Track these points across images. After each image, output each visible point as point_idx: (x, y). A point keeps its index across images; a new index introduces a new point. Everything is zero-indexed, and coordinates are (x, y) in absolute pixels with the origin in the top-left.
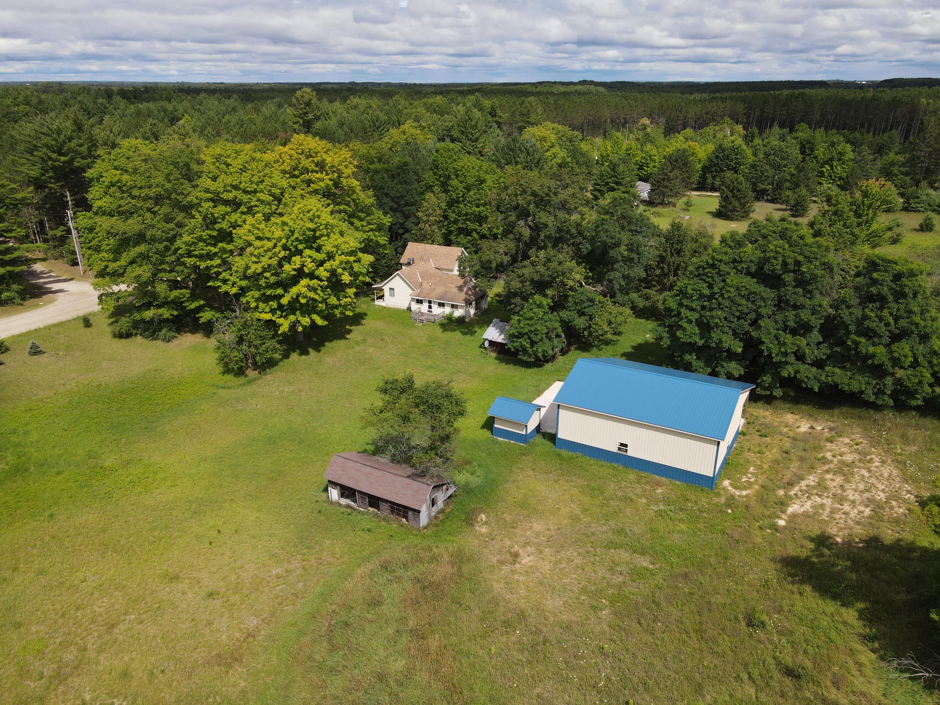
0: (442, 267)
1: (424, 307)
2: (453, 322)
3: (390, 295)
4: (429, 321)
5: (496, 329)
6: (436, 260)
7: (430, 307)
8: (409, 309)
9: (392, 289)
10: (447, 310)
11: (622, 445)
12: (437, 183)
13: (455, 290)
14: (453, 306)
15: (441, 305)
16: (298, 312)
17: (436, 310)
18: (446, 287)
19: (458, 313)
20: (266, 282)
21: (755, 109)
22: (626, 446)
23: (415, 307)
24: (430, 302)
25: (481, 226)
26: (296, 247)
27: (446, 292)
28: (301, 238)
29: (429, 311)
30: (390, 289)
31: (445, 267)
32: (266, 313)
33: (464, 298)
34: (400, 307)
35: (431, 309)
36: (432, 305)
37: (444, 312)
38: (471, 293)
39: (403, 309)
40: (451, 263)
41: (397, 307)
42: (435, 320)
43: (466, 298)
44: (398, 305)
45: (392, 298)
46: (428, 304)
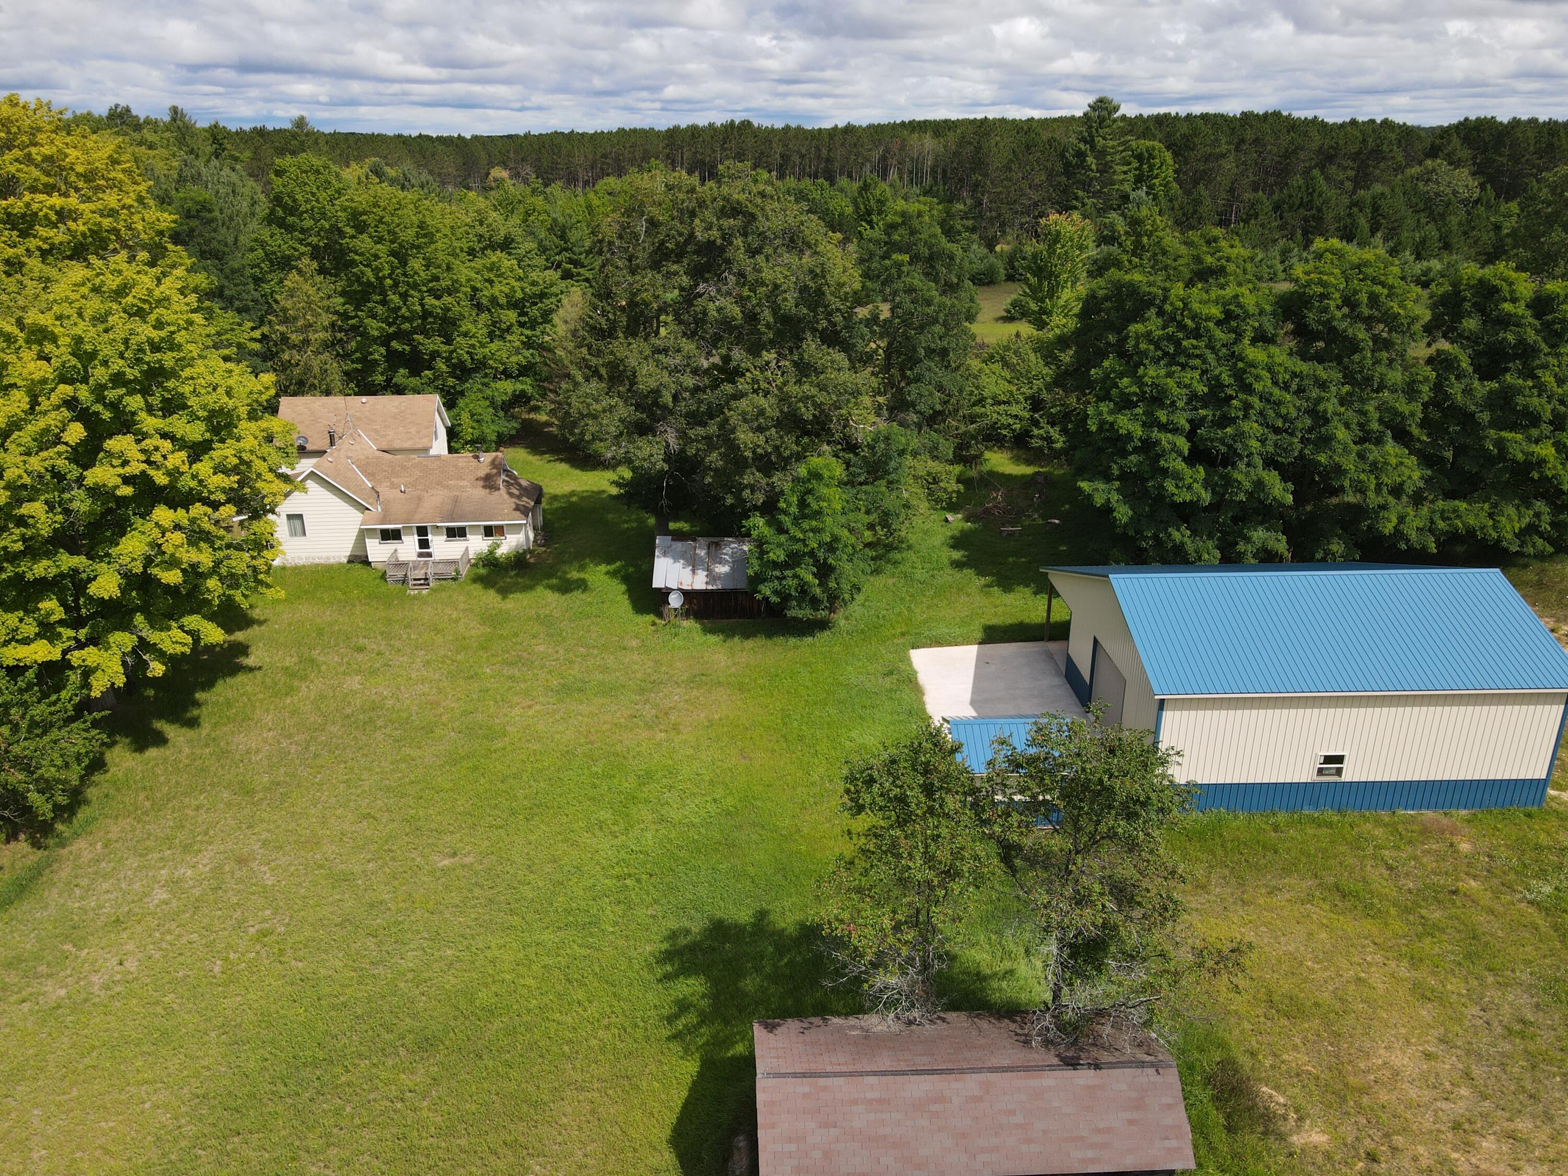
0: (397, 444)
1: (408, 548)
2: (506, 569)
3: (293, 533)
4: (440, 578)
5: (676, 560)
6: (377, 432)
7: (424, 544)
8: (360, 559)
9: (296, 518)
10: (477, 544)
11: (1329, 759)
12: (303, 249)
13: (479, 492)
14: (488, 531)
15: (455, 533)
16: (139, 619)
17: (442, 547)
18: (448, 487)
19: (509, 544)
20: (24, 539)
21: (682, 148)
22: (1339, 759)
23: (378, 551)
24: (422, 531)
25: (449, 341)
26: (114, 406)
27: (456, 500)
28: (132, 373)
29: (420, 555)
30: (290, 517)
31: (407, 445)
32: (26, 641)
33: (514, 506)
34: (328, 558)
35: (428, 547)
36: (430, 537)
37: (467, 549)
38: (517, 492)
39: (340, 564)
40: (418, 432)
41: (317, 561)
42: (457, 572)
43: (517, 505)
44: (320, 555)
45: (299, 541)
46: (416, 538)
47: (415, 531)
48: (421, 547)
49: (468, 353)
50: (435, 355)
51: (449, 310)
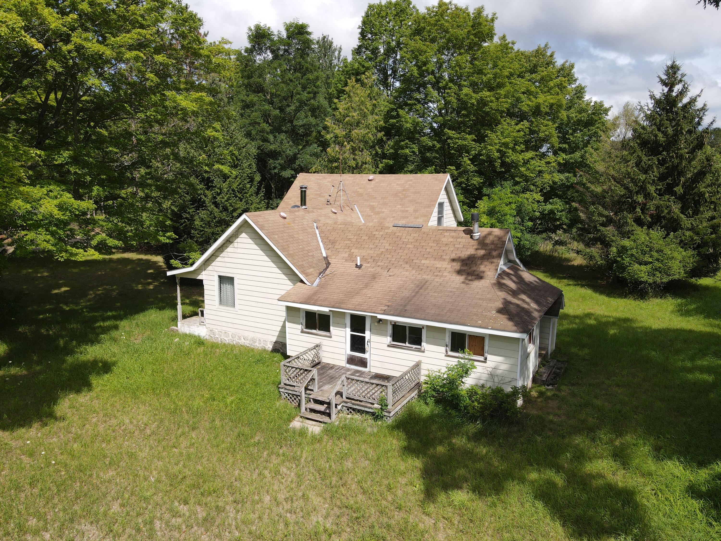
1: (336, 345)
3: (224, 301)
7: (358, 344)
8: (284, 349)
9: (228, 282)
10: (434, 361)
14: (457, 342)
15: (406, 335)
17: (383, 354)
19: (485, 373)
24: (358, 323)
27: (420, 287)
29: (351, 360)
30: (222, 279)
33: (499, 304)
34: (254, 340)
35: (363, 351)
36: (367, 335)
37: (418, 365)
38: (513, 286)
39: (265, 350)
40: (415, 211)
41: (242, 342)
42: (384, 404)
43: (506, 303)
44: (246, 334)
45: (226, 311)
46: (348, 332)
47: (348, 321)
48: (353, 348)
49: (499, 151)
50: (462, 150)
51: (485, 104)
